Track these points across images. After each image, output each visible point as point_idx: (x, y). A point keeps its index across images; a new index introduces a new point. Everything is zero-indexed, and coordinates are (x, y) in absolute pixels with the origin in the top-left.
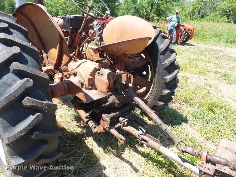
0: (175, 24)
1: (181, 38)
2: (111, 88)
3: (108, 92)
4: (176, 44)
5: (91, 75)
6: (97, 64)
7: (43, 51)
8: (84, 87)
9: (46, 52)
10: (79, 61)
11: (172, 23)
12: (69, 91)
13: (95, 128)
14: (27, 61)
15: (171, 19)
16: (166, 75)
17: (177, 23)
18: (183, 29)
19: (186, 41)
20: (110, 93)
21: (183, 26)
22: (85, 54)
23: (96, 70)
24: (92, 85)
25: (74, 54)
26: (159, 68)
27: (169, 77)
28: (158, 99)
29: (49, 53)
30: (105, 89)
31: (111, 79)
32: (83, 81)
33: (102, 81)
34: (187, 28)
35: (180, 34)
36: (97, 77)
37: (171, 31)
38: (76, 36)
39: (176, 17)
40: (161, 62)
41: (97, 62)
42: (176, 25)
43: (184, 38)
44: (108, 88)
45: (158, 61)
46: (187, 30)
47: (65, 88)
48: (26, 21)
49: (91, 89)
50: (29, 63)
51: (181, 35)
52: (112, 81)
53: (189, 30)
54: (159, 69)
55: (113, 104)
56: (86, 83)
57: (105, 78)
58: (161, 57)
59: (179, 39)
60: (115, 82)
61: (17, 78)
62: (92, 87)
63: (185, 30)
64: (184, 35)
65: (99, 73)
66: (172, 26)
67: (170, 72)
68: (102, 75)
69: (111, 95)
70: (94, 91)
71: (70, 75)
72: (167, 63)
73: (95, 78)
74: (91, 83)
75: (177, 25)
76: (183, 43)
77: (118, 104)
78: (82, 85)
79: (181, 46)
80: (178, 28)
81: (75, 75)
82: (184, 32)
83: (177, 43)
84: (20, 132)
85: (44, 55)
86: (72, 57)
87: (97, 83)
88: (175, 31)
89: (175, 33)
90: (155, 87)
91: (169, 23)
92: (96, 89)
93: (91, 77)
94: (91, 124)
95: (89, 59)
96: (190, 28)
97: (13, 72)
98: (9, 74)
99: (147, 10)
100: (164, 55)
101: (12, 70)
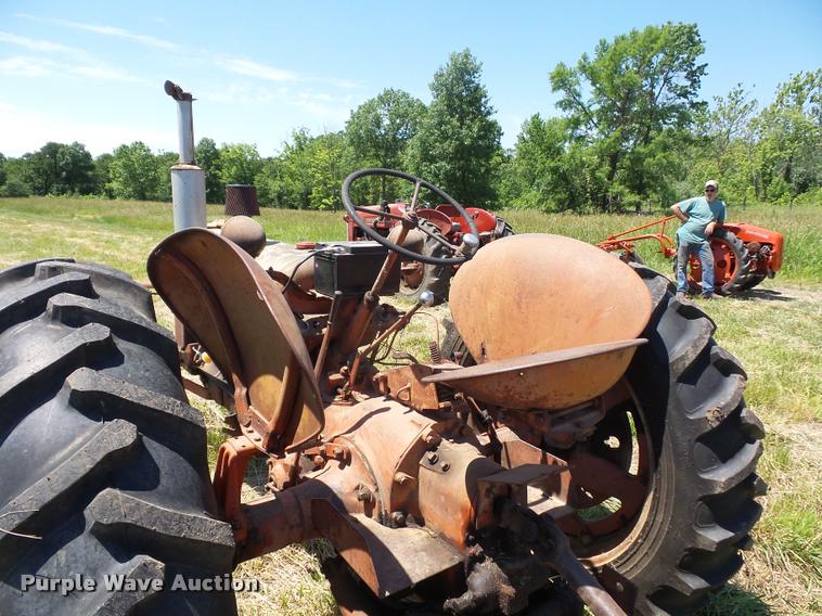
0: (706, 225)
1: (732, 271)
2: (483, 529)
3: (468, 543)
4: (715, 295)
5: (402, 468)
6: (428, 423)
7: (235, 377)
8: (375, 512)
9: (247, 383)
10: (366, 404)
11: (693, 223)
12: (316, 529)
14: (157, 470)
15: (690, 208)
16: (709, 465)
17: (713, 224)
18: (740, 243)
19: (756, 281)
20: (477, 549)
21: (736, 230)
22: (385, 379)
23: (421, 447)
24: (407, 508)
25: (346, 375)
27: (722, 476)
28: (678, 562)
29: (253, 387)
30: (456, 530)
31: (483, 492)
32: (372, 489)
33: (448, 496)
34: (755, 237)
35: (727, 258)
36: (425, 474)
37: (692, 250)
39: (709, 203)
40: (682, 412)
41: (426, 413)
42: (710, 228)
43: (746, 272)
44: (470, 528)
45: (670, 407)
46: (755, 242)
47: (301, 516)
49: (401, 524)
50: (165, 481)
51: (733, 261)
52: (485, 503)
53: (763, 244)
54: (674, 439)
55: (488, 599)
56: (384, 498)
57: (458, 483)
58: (681, 391)
59: (727, 275)
60: (497, 507)
62: (405, 515)
63: (746, 243)
64: (746, 261)
65: (432, 462)
66: (694, 232)
67: (726, 455)
68: (446, 469)
69: (481, 559)
70: (412, 534)
72: (709, 416)
73: (416, 475)
74: (402, 498)
75: (715, 229)
76: (745, 290)
78: (369, 504)
79: (737, 303)
80: (717, 237)
81: (345, 459)
82: (742, 250)
83: (719, 292)
85: (238, 391)
87: (426, 500)
88: (710, 250)
89: (707, 257)
90: (662, 508)
91: (684, 222)
92: (420, 522)
93: (401, 476)
95: (398, 399)
96: (766, 237)
97: (93, 532)
98: (80, 539)
99: (598, 174)
100: (695, 384)
101: (89, 525)
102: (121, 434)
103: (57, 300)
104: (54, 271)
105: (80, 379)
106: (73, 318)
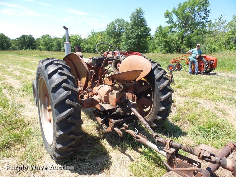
0: (196, 56)
1: (203, 68)
2: (118, 102)
3: (116, 105)
5: (106, 94)
6: (111, 87)
7: (78, 79)
8: (102, 102)
9: (80, 80)
10: (100, 86)
11: (193, 55)
12: (92, 104)
13: (106, 129)
14: (69, 83)
15: (193, 52)
16: (161, 96)
17: (198, 55)
18: (205, 60)
20: (117, 106)
21: (205, 57)
22: (104, 81)
23: (109, 91)
25: (98, 81)
26: (157, 91)
27: (163, 97)
28: (157, 114)
29: (81, 81)
30: (114, 104)
31: (118, 96)
32: (101, 98)
33: (113, 98)
34: (209, 59)
35: (202, 64)
36: (110, 95)
37: (193, 62)
38: (99, 69)
39: (198, 50)
41: (111, 86)
42: (197, 56)
43: (207, 68)
44: (116, 102)
45: (155, 86)
46: (209, 60)
47: (89, 102)
48: (70, 62)
49: (106, 104)
50: (70, 84)
51: (204, 65)
52: (118, 98)
53: (211, 61)
55: (119, 113)
56: (103, 100)
57: (114, 96)
58: (157, 83)
59: (202, 69)
60: (121, 99)
61: (64, 90)
62: (107, 102)
63: (207, 60)
64: (207, 65)
65: (111, 93)
66: (194, 58)
68: (113, 94)
69: (118, 108)
70: (108, 105)
71: (94, 95)
72: (161, 87)
73: (109, 96)
74: (106, 99)
75: (199, 57)
77: (122, 113)
78: (101, 101)
79: (204, 76)
81: (97, 94)
82: (206, 62)
83: (199, 73)
84: (63, 116)
85: (78, 81)
86: (96, 83)
87: (110, 100)
88: (197, 62)
89: (197, 64)
91: (191, 55)
92: (109, 104)
93: (106, 96)
94: (104, 126)
95: (106, 84)
96: (212, 59)
97: (63, 88)
98: (61, 88)
99: (178, 42)
100: (159, 82)
101: (62, 87)
102: (65, 77)
103: (55, 62)
104: (53, 59)
105: (59, 71)
106: (57, 64)
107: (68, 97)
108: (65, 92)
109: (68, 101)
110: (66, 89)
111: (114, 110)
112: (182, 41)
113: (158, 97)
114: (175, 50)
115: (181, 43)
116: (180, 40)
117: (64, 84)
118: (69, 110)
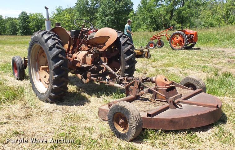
1: (183, 42)
2: (93, 62)
3: (92, 64)
6: (87, 52)
10: (78, 52)
13: (85, 81)
16: (126, 57)
18: (185, 35)
20: (93, 64)
21: (185, 31)
23: (86, 55)
24: (84, 61)
27: (128, 58)
28: (124, 72)
30: (90, 63)
33: (89, 59)
34: (189, 33)
36: (87, 58)
38: (77, 40)
40: (123, 50)
41: (87, 51)
46: (189, 35)
51: (184, 40)
52: (93, 58)
53: (191, 35)
55: (94, 69)
56: (81, 61)
57: (90, 57)
59: (183, 44)
60: (95, 59)
62: (84, 63)
63: (187, 35)
68: (89, 56)
70: (85, 65)
76: (189, 48)
77: (96, 69)
82: (185, 37)
86: (75, 51)
87: (87, 61)
93: (83, 58)
94: (83, 80)
95: (83, 50)
96: (192, 32)
99: (166, 18)
100: (124, 46)
102: (57, 41)
105: (52, 37)
106: (49, 33)
107: (60, 53)
108: (58, 50)
109: (60, 55)
110: (58, 48)
111: (90, 67)
112: (172, 15)
113: (124, 58)
114: (164, 28)
115: (171, 18)
116: (169, 15)
117: (57, 45)
118: (61, 61)
